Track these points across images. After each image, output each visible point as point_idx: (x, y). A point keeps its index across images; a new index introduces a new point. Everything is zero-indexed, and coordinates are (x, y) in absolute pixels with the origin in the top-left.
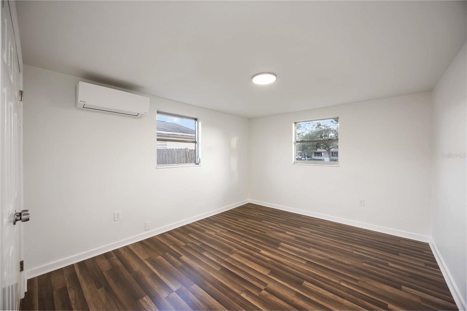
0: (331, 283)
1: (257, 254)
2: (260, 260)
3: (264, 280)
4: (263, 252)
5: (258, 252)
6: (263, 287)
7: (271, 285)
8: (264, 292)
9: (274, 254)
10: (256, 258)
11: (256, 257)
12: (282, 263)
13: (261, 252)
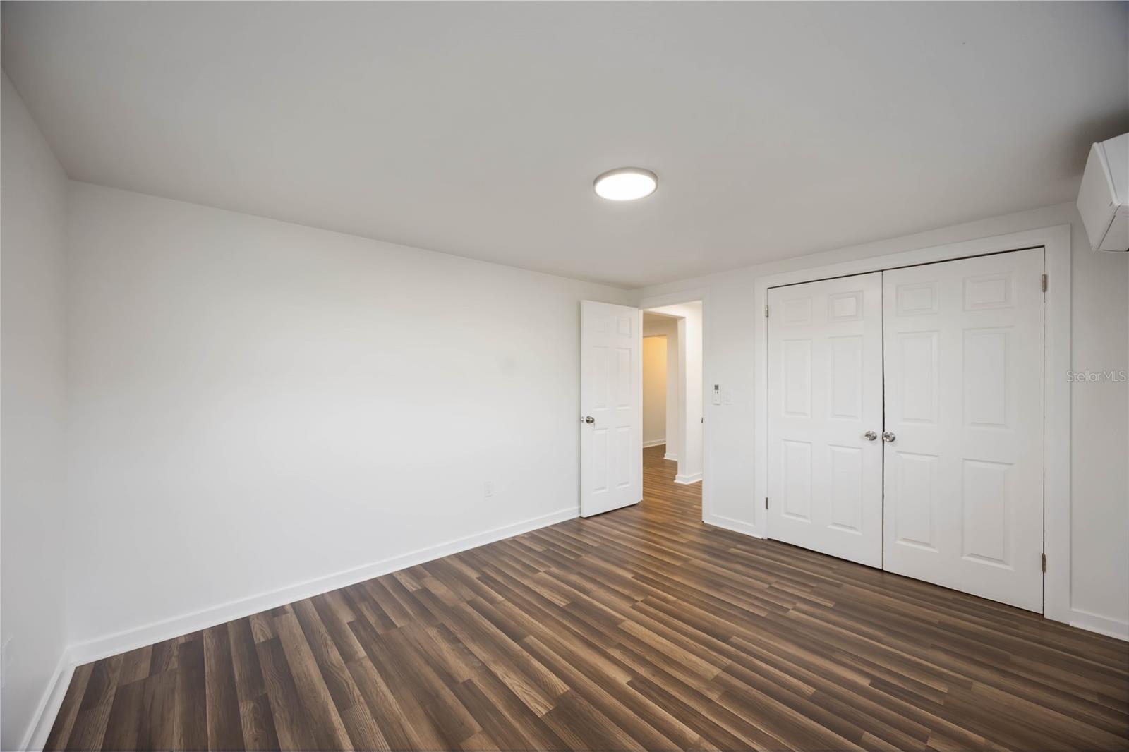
0: (517, 600)
1: (642, 671)
2: (636, 651)
3: (635, 613)
4: (622, 679)
5: (637, 682)
6: (640, 604)
7: (626, 606)
8: (639, 599)
9: (591, 666)
10: (646, 660)
11: (645, 663)
12: (584, 641)
13: (629, 679)
